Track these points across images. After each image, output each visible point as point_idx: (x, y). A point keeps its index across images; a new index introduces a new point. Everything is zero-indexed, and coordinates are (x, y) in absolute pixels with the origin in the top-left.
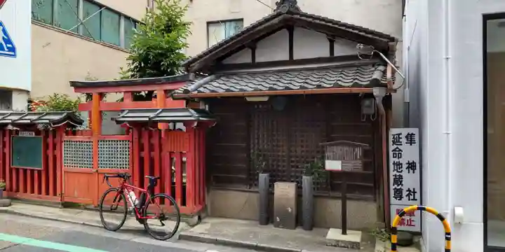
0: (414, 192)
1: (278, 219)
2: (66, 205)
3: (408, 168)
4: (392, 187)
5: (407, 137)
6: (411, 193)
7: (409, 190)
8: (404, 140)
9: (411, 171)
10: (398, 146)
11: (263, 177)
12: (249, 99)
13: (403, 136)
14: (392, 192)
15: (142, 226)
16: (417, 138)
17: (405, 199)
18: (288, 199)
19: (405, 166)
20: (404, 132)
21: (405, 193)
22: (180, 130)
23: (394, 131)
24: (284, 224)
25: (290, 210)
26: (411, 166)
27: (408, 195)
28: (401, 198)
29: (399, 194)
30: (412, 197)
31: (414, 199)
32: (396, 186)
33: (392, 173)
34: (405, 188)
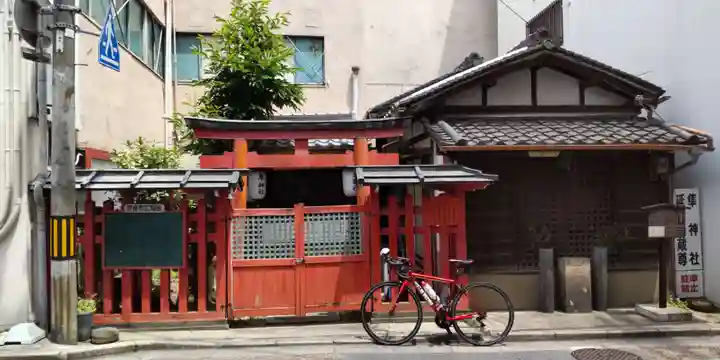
0: (697, 256)
1: (572, 303)
2: (235, 324)
3: (691, 231)
4: (677, 252)
5: (688, 198)
6: (694, 256)
7: (692, 254)
8: (686, 201)
9: (693, 234)
11: (547, 254)
12: (532, 155)
13: (686, 198)
14: (677, 258)
15: (444, 331)
16: (697, 199)
17: (689, 263)
18: (583, 277)
19: (688, 229)
20: (686, 192)
21: (689, 257)
22: (441, 195)
23: (678, 192)
24: (579, 308)
25: (585, 290)
26: (694, 228)
27: (692, 259)
28: (685, 263)
29: (683, 259)
30: (695, 261)
31: (697, 263)
32: (680, 251)
34: (688, 252)
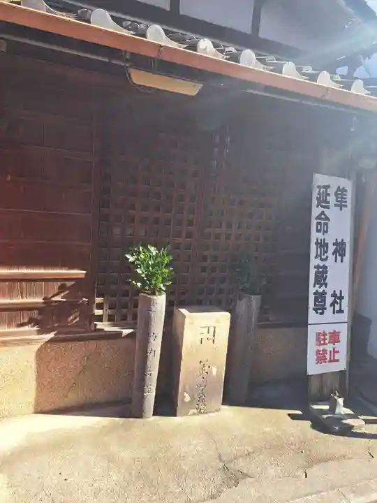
0: (342, 298)
1: (186, 397)
3: (335, 252)
4: (312, 290)
5: (336, 194)
6: (337, 299)
7: (334, 294)
8: (332, 199)
9: (339, 258)
10: (325, 210)
13: (332, 191)
14: (312, 300)
17: (329, 311)
19: (331, 248)
20: (334, 183)
26: (340, 249)
27: (333, 304)
28: (323, 310)
29: (320, 303)
30: (337, 307)
31: (340, 311)
32: (317, 286)
33: (314, 262)
34: (329, 291)
